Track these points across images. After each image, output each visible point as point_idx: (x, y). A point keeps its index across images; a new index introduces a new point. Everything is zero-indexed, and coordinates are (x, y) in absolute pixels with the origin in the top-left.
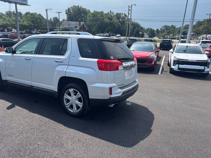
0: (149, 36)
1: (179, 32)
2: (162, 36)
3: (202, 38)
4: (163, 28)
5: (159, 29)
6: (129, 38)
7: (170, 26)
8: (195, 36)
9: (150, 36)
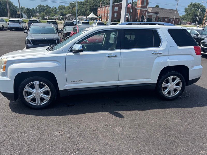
0: (27, 16)
1: (56, 13)
2: (41, 16)
3: (79, 19)
4: (38, 7)
5: (34, 9)
6: (10, 19)
7: (45, 6)
8: (73, 17)
9: (29, 17)
